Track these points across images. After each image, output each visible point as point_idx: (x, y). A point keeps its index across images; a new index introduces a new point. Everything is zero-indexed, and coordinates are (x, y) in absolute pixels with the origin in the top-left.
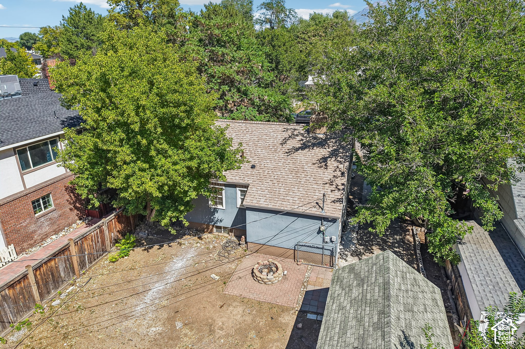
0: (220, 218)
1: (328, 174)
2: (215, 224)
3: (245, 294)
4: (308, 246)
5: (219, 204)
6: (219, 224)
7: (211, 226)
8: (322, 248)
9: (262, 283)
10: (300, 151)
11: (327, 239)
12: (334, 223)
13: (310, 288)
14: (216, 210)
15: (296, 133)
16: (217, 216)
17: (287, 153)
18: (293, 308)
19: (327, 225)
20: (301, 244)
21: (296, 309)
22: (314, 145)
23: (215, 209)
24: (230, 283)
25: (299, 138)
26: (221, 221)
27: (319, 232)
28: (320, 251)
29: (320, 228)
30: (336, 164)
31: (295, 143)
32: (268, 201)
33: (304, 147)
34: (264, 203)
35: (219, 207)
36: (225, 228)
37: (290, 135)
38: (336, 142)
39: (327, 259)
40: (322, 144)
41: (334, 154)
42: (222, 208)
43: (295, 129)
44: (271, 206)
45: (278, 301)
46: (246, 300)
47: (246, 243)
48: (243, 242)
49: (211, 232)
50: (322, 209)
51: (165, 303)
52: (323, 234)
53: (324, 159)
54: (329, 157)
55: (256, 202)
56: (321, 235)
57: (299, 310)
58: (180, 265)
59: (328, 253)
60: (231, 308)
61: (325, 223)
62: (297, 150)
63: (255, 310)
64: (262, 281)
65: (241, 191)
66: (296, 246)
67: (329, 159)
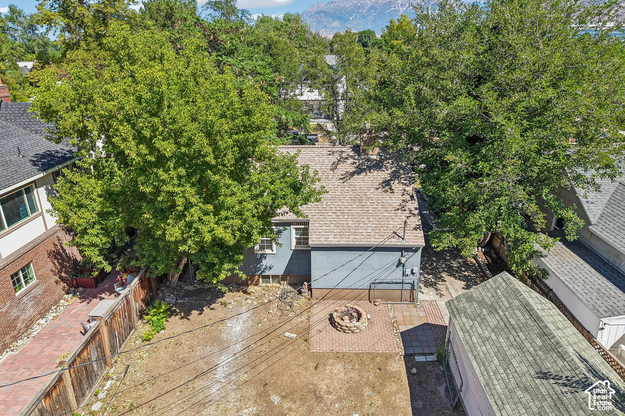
0: (269, 265)
1: (396, 199)
2: (262, 273)
3: (337, 349)
4: (386, 283)
5: (267, 248)
6: (267, 273)
7: (256, 277)
8: (402, 283)
9: (349, 333)
10: (356, 176)
11: (408, 272)
12: (416, 252)
13: (403, 328)
14: (263, 256)
15: (344, 155)
16: (265, 263)
17: (341, 179)
18: (397, 354)
19: (407, 256)
20: (377, 281)
21: (400, 354)
22: (370, 168)
23: (261, 254)
24: (312, 339)
25: (350, 161)
26: (270, 268)
27: (399, 264)
28: (399, 286)
29: (400, 260)
30: (401, 187)
31: (348, 167)
32: (337, 236)
33: (359, 171)
34: (334, 240)
35: (268, 251)
36: (275, 277)
37: (339, 158)
38: (393, 163)
39: (407, 294)
40: (378, 165)
41: (395, 176)
42: (271, 252)
43: (342, 152)
44: (343, 242)
45: (377, 349)
46: (341, 356)
47: (310, 289)
48: (305, 289)
49: (256, 285)
50: (403, 239)
51: (244, 377)
52: (403, 267)
53: (387, 183)
54: (391, 180)
55: (324, 239)
56: (401, 268)
57: (403, 354)
58: (238, 329)
59: (408, 287)
60: (328, 368)
61: (405, 253)
62: (353, 174)
63: (356, 364)
64: (349, 330)
65: (296, 229)
66: (372, 285)
67: (392, 182)
